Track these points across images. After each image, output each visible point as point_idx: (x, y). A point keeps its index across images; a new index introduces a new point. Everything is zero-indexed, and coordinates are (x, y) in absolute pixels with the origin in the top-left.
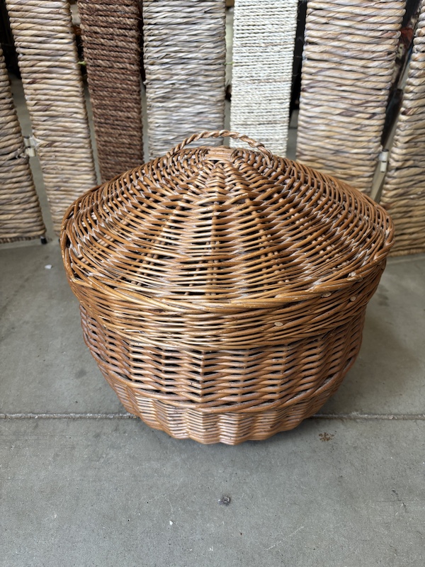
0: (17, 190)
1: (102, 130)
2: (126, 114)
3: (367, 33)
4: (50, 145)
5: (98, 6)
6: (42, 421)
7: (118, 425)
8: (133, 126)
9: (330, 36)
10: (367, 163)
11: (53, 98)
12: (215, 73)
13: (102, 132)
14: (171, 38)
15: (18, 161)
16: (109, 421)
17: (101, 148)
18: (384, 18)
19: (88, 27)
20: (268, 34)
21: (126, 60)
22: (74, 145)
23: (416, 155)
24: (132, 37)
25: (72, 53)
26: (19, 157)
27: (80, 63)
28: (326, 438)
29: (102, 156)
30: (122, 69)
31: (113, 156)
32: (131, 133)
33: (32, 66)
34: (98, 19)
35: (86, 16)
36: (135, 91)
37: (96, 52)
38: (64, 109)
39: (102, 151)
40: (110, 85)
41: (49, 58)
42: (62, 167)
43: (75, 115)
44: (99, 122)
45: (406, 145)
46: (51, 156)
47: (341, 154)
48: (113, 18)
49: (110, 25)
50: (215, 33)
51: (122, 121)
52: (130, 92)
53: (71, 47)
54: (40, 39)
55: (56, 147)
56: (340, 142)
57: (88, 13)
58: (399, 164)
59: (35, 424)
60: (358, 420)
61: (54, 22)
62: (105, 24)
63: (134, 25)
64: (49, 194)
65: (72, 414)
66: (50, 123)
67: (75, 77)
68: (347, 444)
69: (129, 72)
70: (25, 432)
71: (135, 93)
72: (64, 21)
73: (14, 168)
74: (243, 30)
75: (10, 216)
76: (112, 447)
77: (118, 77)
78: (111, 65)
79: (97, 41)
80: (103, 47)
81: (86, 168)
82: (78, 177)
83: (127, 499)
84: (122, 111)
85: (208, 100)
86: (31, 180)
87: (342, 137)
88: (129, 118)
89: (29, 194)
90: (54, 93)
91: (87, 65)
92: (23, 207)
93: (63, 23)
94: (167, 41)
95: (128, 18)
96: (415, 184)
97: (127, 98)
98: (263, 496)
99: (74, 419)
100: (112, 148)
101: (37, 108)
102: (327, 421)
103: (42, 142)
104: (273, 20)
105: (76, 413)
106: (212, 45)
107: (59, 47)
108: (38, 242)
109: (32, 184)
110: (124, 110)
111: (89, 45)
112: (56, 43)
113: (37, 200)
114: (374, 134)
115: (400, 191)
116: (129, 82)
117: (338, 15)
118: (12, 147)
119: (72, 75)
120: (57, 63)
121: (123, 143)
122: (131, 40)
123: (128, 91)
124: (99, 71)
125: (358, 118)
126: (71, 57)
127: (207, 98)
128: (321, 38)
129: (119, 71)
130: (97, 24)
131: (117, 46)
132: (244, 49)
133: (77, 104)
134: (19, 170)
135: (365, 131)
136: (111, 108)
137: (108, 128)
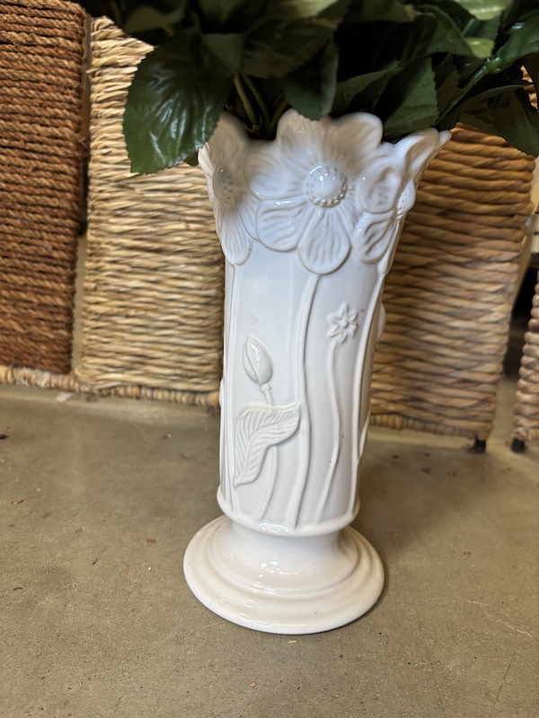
2: (50, 130)
52: (62, 88)
84: (43, 124)
88: (56, 137)
97: (54, 100)
110: (47, 122)
123: (59, 87)
135: (502, 169)
136: (23, 118)
137: (14, 157)
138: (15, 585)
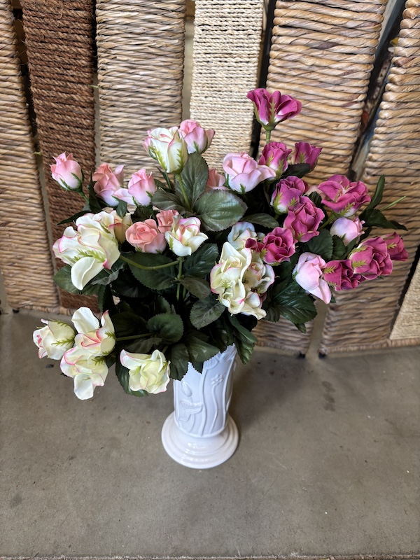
1: (57, 216)
4: (4, 225)
5: (53, 105)
11: (8, 182)
14: (127, 141)
17: (56, 231)
19: (43, 123)
20: (223, 147)
22: (29, 226)
24: (88, 136)
25: (27, 144)
27: (35, 153)
34: (54, 116)
35: (42, 112)
38: (19, 194)
41: (4, 146)
42: (16, 245)
43: (30, 200)
44: (54, 209)
46: (5, 234)
48: (69, 118)
49: (68, 124)
53: (27, 138)
55: (11, 226)
57: (44, 109)
61: (9, 114)
62: (62, 122)
63: (89, 125)
64: (3, 269)
66: (5, 204)
67: (31, 166)
72: (20, 114)
79: (52, 136)
81: (41, 248)
82: (32, 255)
84: (76, 200)
90: (8, 178)
91: (42, 156)
93: (19, 116)
94: (124, 144)
95: (85, 119)
107: (14, 137)
111: (45, 139)
112: (11, 133)
119: (28, 164)
120: (13, 152)
122: (87, 138)
126: (26, 148)
130: (53, 120)
131: (73, 143)
133: (32, 190)
136: (66, 197)
137: (62, 215)
138: (101, 446)
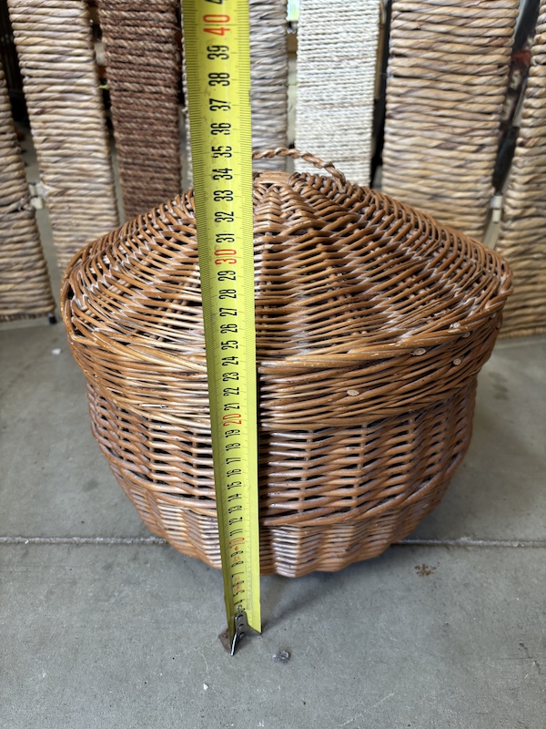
0: (19, 252)
1: (130, 172)
2: (160, 151)
3: (470, 40)
4: (62, 194)
5: (124, 14)
6: (33, 547)
7: (138, 553)
8: (168, 166)
9: (422, 45)
10: (475, 210)
11: (66, 132)
12: (274, 96)
13: (129, 176)
15: (21, 214)
16: (125, 548)
17: (128, 196)
18: (492, 20)
19: (112, 40)
20: (342, 45)
21: (160, 82)
22: (94, 192)
23: (540, 200)
24: (168, 52)
25: (91, 74)
26: (23, 209)
27: (102, 87)
28: (425, 572)
29: (129, 207)
30: (156, 93)
31: (143, 206)
32: (167, 176)
33: (41, 91)
34: (125, 30)
35: (110, 26)
36: (172, 122)
37: (121, 72)
38: (80, 147)
39: (129, 200)
40: (140, 114)
41: (62, 81)
42: (78, 221)
43: (94, 154)
44: (125, 163)
45: (526, 187)
46: (63, 208)
47: (440, 199)
48: (143, 29)
49: (140, 37)
50: (273, 44)
51: (155, 160)
52: (165, 122)
53: (90, 67)
54: (51, 57)
55: (70, 195)
56: (439, 184)
57: (112, 22)
58: (517, 212)
59: (24, 551)
60: (470, 548)
61: (69, 35)
62: (134, 36)
63: (170, 37)
64: (60, 258)
65: (75, 539)
66: (62, 164)
67: (95, 105)
68: (455, 579)
69: (163, 97)
70: (10, 560)
71: (171, 124)
72: (83, 33)
73: (16, 224)
74: (310, 40)
75: (9, 286)
76: (128, 582)
77: (150, 103)
78: (140, 89)
79: (123, 58)
80: (131, 66)
81: (109, 224)
82: (97, 235)
83: (145, 654)
84: (155, 148)
85: (265, 131)
86: (38, 239)
87: (442, 176)
88: (163, 156)
89: (34, 258)
90: (68, 125)
91: (111, 89)
92: (27, 274)
93: (81, 36)
95: (163, 28)
96: (540, 239)
97: (161, 131)
98: (336, 651)
99: (78, 545)
100: (141, 196)
101: (46, 145)
102: (426, 548)
103: (52, 190)
104: (348, 26)
105: (81, 537)
106: (270, 60)
107: (74, 66)
108: (45, 321)
109: (39, 245)
110: (157, 146)
111: (113, 64)
112: (71, 62)
113: (44, 266)
114: (483, 172)
115: (520, 248)
116: (164, 110)
117: (432, 18)
118: (13, 196)
119: (91, 103)
120: (72, 88)
121: (156, 190)
122: (166, 55)
123: (164, 122)
124: (125, 97)
125: (462, 151)
126: (90, 79)
127: (264, 128)
128: (410, 48)
129: (151, 96)
130: (123, 36)
131: (148, 65)
132: (311, 65)
133: (97, 140)
134: (21, 226)
135: (472, 169)
136: (140, 144)
137: (136, 170)
